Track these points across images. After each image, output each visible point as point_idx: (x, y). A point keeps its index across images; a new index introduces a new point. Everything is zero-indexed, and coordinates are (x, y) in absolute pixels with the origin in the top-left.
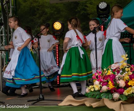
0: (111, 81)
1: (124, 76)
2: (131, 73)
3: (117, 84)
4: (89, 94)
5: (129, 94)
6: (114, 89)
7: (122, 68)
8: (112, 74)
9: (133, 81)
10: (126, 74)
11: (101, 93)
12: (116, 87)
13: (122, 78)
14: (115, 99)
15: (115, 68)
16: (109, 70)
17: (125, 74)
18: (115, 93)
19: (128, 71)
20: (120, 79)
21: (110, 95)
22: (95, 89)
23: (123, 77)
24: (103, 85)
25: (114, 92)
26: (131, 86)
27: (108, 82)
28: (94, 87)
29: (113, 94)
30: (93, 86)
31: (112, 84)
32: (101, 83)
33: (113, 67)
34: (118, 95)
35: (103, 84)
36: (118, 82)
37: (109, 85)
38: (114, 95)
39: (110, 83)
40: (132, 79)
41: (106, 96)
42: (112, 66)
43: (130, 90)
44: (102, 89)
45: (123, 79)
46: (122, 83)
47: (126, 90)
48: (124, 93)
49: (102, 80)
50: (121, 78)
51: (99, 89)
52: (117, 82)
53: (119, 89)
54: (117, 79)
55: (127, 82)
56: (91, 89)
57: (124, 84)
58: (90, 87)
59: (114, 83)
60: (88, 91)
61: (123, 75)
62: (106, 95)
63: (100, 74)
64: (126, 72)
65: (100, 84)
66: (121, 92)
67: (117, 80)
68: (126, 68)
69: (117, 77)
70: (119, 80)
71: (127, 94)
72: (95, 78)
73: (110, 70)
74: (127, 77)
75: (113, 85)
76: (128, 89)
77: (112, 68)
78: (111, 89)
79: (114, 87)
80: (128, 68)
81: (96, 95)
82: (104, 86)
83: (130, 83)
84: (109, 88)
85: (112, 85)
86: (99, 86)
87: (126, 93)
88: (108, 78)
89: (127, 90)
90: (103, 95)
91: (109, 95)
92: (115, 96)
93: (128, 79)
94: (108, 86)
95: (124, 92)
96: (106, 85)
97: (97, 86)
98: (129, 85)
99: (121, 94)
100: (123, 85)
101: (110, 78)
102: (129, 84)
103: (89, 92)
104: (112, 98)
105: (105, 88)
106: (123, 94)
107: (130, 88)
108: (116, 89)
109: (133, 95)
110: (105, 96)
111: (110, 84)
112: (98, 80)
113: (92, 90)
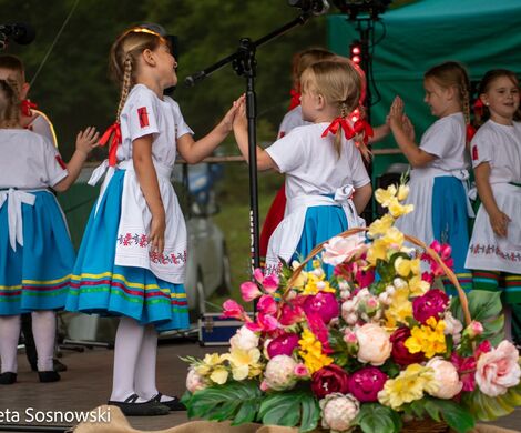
0: (314, 331)
1: (390, 301)
2: (425, 287)
3: (344, 344)
4: (198, 398)
5: (405, 404)
6: (329, 374)
7: (382, 257)
8: (328, 289)
9: (433, 330)
10: (399, 292)
11: (265, 395)
12: (342, 362)
13: (378, 315)
14: (333, 426)
15: (340, 259)
16: (313, 269)
17: (390, 289)
18: (333, 395)
19: (411, 275)
20: (365, 317)
21: (308, 408)
22: (231, 374)
23: (385, 306)
24: (272, 354)
25: (330, 392)
26: (420, 358)
27: (298, 335)
28: (226, 363)
29: (322, 403)
30: (224, 357)
31: (319, 344)
32: (268, 342)
33: (333, 255)
34: (352, 410)
35: (273, 347)
36: (354, 337)
37: (306, 352)
38: (331, 404)
39: (308, 338)
40: (428, 322)
41: (286, 415)
42: (328, 250)
43: (413, 382)
44: (267, 374)
45: (384, 320)
46: (372, 343)
47: (394, 378)
48: (380, 394)
49: (275, 323)
50: (371, 315)
51: (256, 373)
52: (346, 338)
53: (356, 372)
54: (352, 318)
55: (402, 334)
56: (212, 370)
57: (381, 344)
58: (209, 359)
59: (333, 340)
60: (195, 382)
61: (383, 296)
62: (288, 405)
63: (271, 291)
64: (397, 281)
65: (261, 344)
66: (367, 393)
67: (352, 325)
68: (399, 262)
69: (347, 306)
70: (362, 322)
71: (395, 403)
72: (235, 312)
73: (319, 271)
74: (402, 310)
75: (328, 350)
76: (403, 374)
77: (326, 261)
78: (315, 374)
79: (328, 361)
80: (406, 261)
81: (237, 403)
82: (278, 358)
83: (419, 342)
84: (301, 370)
85: (318, 354)
86: (256, 354)
87: (392, 394)
88: (298, 314)
89: (397, 378)
90: (270, 407)
91: (305, 406)
92: (335, 416)
93: (407, 319)
94: (299, 357)
95: (381, 388)
96: (290, 354)
97: (245, 355)
98: (412, 351)
99: (367, 398)
100: (378, 352)
101: (310, 313)
102: (412, 345)
103: (201, 388)
104: (320, 421)
105: (282, 369)
106: (376, 401)
107: (413, 370)
108: (341, 374)
109: (428, 405)
110: (281, 413)
111: (309, 349)
112: (252, 326)
113: (220, 377)
